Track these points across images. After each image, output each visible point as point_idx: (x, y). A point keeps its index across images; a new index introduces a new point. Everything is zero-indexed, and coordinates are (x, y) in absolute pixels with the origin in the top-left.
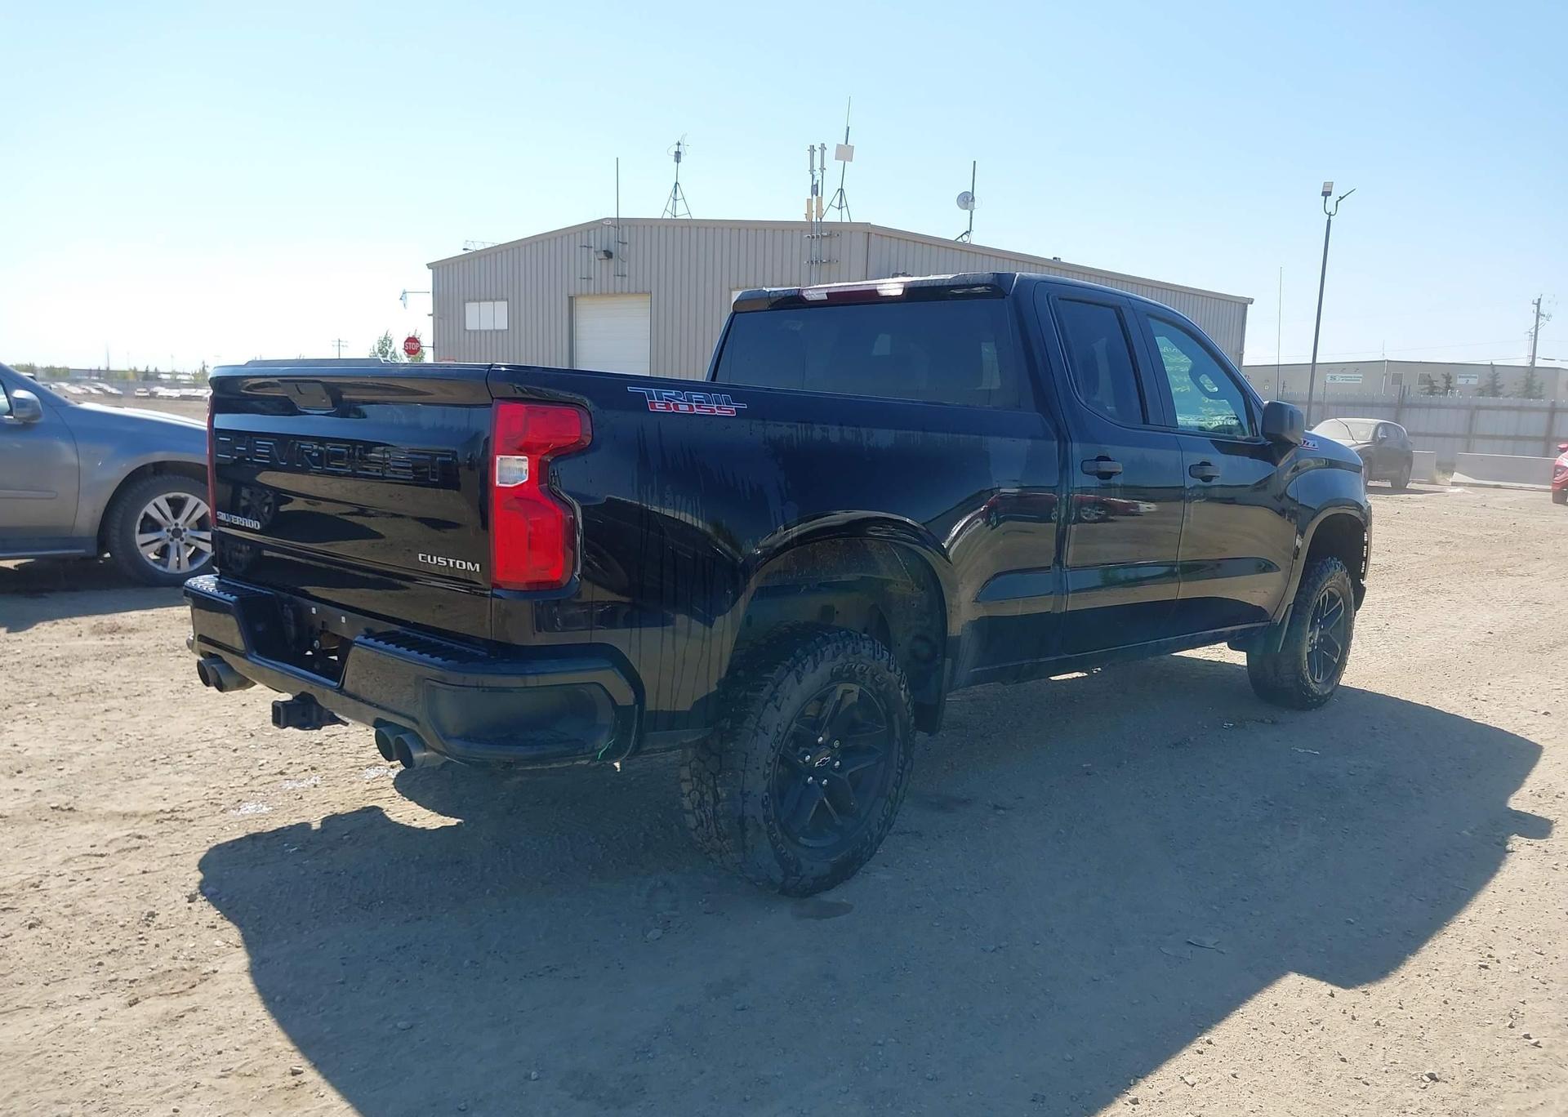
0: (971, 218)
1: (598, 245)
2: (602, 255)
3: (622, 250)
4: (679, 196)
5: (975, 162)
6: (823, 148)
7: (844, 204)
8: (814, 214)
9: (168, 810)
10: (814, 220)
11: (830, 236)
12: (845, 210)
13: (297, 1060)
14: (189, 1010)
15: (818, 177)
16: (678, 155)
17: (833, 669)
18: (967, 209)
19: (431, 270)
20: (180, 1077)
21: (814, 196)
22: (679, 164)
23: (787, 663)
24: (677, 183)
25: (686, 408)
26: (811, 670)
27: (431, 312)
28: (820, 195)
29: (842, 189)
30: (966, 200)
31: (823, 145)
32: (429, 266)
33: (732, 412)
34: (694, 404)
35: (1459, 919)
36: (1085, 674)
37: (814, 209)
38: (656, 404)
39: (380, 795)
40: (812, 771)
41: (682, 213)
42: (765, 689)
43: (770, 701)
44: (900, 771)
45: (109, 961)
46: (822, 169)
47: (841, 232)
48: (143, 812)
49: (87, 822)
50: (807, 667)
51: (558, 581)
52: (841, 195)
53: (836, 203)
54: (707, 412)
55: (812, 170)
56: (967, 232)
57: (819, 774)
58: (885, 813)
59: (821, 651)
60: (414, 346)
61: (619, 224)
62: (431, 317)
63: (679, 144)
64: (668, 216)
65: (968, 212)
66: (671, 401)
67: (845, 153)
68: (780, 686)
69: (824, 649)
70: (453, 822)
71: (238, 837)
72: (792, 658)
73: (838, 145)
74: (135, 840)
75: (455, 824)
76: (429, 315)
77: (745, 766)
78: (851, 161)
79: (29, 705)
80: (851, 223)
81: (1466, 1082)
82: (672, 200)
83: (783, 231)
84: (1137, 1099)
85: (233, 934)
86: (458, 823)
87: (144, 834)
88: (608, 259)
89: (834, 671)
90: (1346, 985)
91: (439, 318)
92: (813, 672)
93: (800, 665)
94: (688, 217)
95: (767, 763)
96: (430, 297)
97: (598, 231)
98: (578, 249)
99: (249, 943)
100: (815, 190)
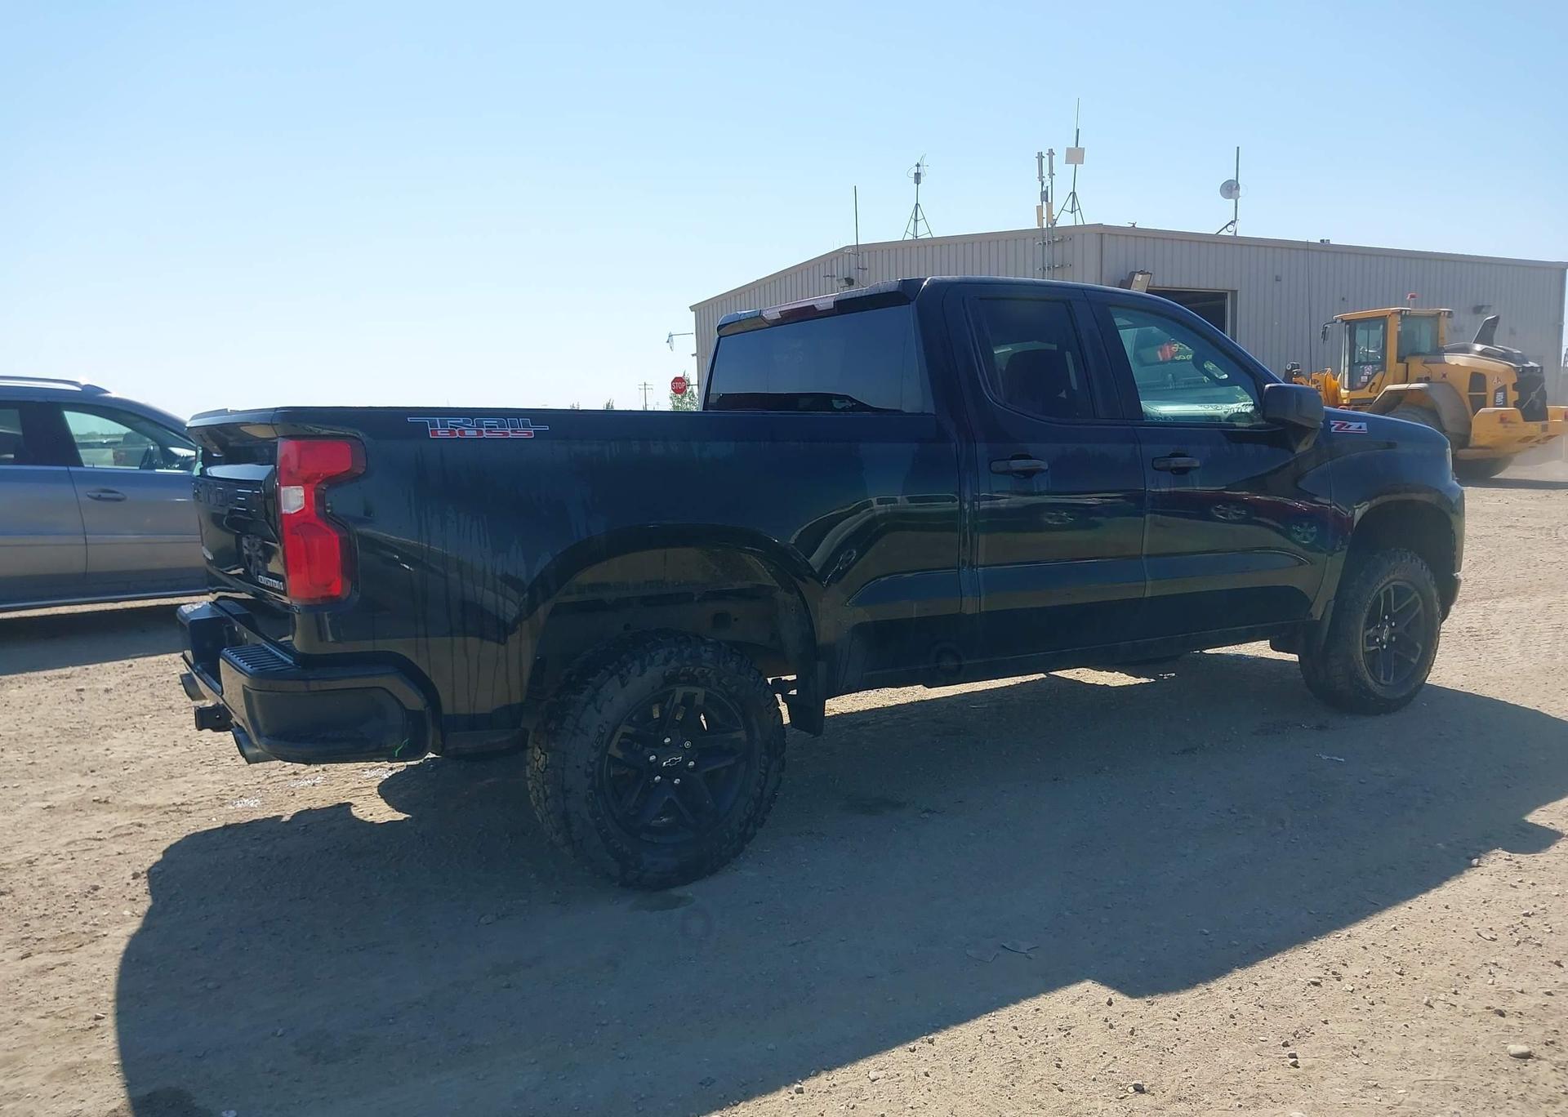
0: (1236, 207)
1: (840, 273)
2: (844, 283)
3: (863, 275)
4: (920, 216)
5: (1238, 148)
6: (1051, 153)
7: (1077, 207)
8: (1045, 221)
9: (179, 803)
10: (1045, 226)
11: (1061, 241)
12: (1078, 212)
13: (108, 1009)
14: (61, 965)
15: (1047, 183)
16: (918, 176)
17: (665, 673)
18: (1230, 198)
19: (694, 313)
20: (12, 1015)
21: (1044, 203)
22: (920, 185)
23: (610, 668)
24: (917, 204)
25: (475, 433)
26: (638, 673)
27: (695, 352)
28: (1050, 201)
29: (1074, 193)
30: (1230, 189)
31: (1051, 151)
32: (692, 308)
33: (530, 434)
34: (484, 430)
35: (1337, 934)
36: (1152, 680)
37: (1045, 215)
38: (439, 432)
39: (360, 794)
40: (656, 768)
41: (923, 233)
42: (586, 692)
43: (590, 704)
44: (764, 771)
45: (35, 924)
46: (1051, 174)
47: (1073, 236)
48: (159, 805)
49: (111, 813)
50: (632, 671)
51: (337, 596)
52: (1073, 202)
53: (1069, 207)
54: (500, 436)
55: (1041, 177)
56: (1232, 222)
57: (668, 774)
58: (748, 812)
59: (650, 655)
60: (681, 385)
61: (858, 250)
62: (695, 357)
63: (918, 165)
64: (909, 237)
65: (1233, 201)
66: (456, 428)
67: (1075, 156)
68: (602, 690)
69: (653, 654)
70: (401, 816)
71: (217, 827)
72: (616, 663)
73: (1068, 149)
74: (136, 827)
75: (402, 819)
76: (693, 355)
77: (564, 764)
78: (1083, 163)
79: (146, 717)
80: (1084, 225)
81: (1174, 1096)
82: (913, 221)
83: (1016, 240)
84: (802, 1088)
85: (145, 903)
86: (406, 819)
87: (144, 823)
88: (850, 285)
89: (667, 674)
90: (1133, 993)
91: (702, 357)
92: (639, 676)
93: (625, 669)
94: (929, 236)
95: (588, 762)
96: (694, 337)
97: (840, 259)
98: (823, 279)
99: (150, 915)
100: (1044, 196)
